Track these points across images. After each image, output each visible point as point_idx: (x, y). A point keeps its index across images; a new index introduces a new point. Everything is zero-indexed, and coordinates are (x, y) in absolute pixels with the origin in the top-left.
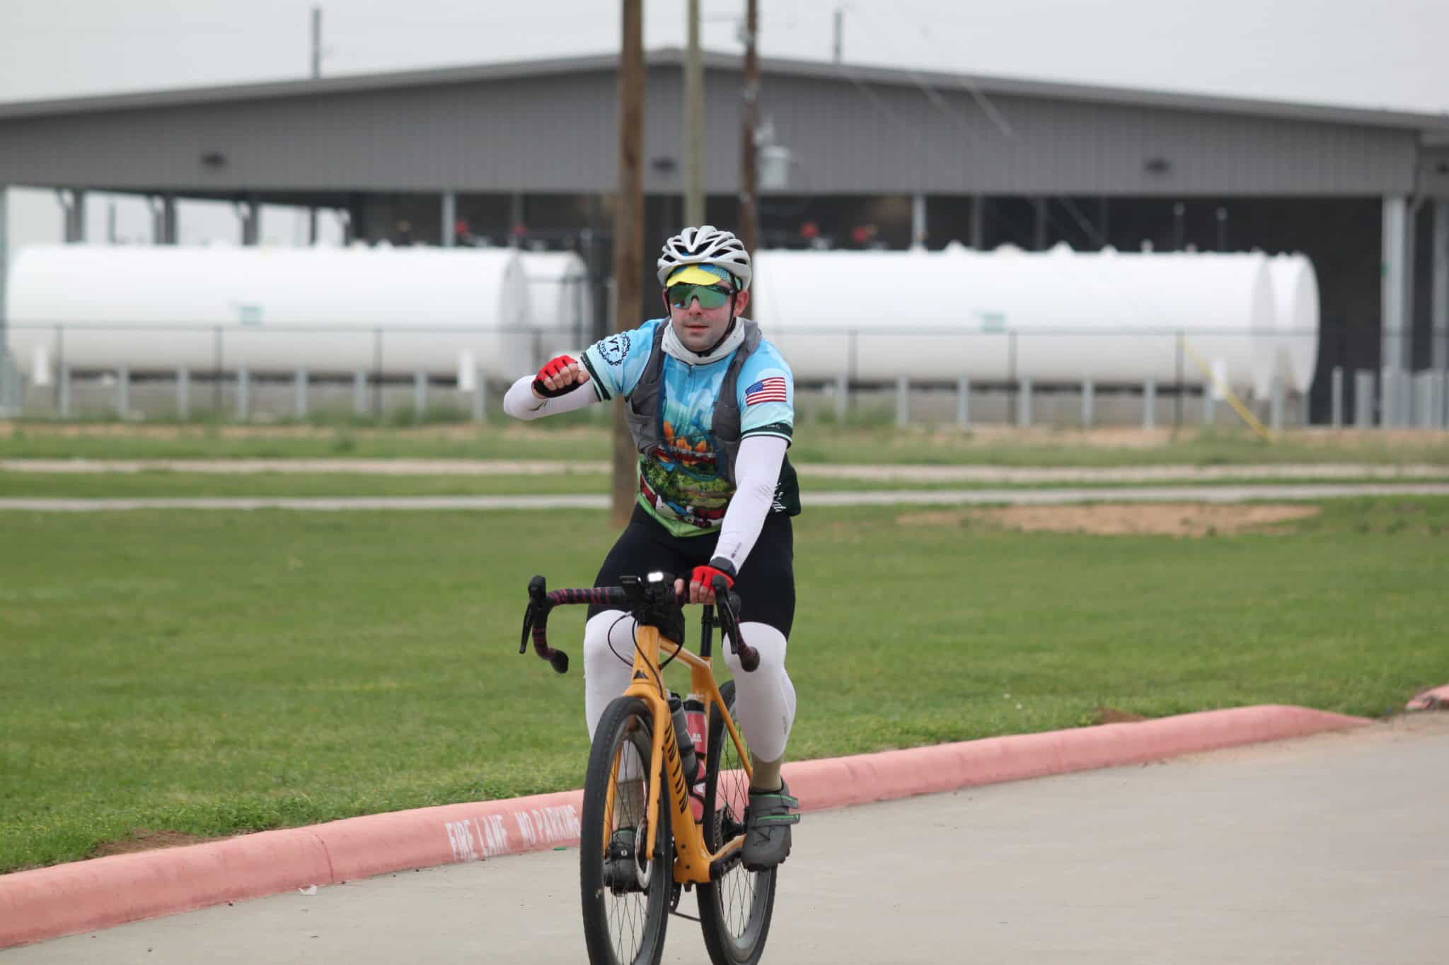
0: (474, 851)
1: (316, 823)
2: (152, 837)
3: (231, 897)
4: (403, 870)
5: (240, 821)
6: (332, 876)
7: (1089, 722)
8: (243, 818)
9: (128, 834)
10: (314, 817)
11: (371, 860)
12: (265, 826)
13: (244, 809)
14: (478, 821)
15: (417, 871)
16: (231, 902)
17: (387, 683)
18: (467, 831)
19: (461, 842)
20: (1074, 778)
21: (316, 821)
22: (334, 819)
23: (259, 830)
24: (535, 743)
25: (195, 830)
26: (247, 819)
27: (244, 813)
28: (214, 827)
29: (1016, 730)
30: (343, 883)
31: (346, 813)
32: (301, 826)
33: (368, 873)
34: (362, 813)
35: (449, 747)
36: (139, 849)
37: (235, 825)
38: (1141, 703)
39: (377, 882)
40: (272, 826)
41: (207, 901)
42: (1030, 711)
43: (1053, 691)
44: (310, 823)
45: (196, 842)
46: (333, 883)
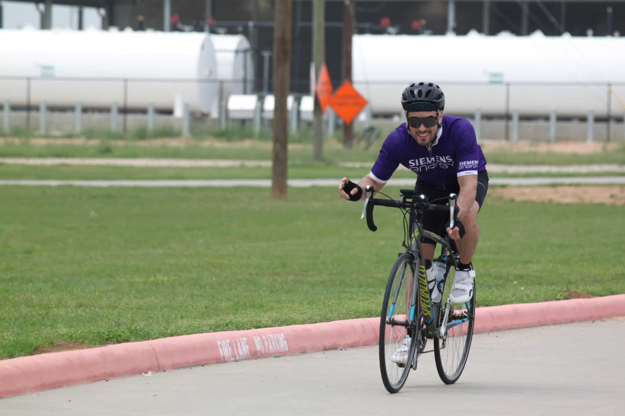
0: (232, 356)
1: (148, 340)
2: (64, 344)
3: (108, 376)
4: (195, 365)
5: (109, 338)
6: (159, 367)
7: (562, 298)
8: (111, 336)
9: (52, 343)
10: (147, 337)
11: (178, 360)
12: (122, 340)
13: (111, 331)
14: (234, 340)
15: (203, 366)
16: (107, 379)
17: (160, 278)
18: (228, 345)
19: (225, 352)
20: (553, 327)
21: (148, 339)
22: (158, 338)
23: (119, 342)
24: (254, 306)
25: (87, 342)
26: (113, 337)
27: (111, 333)
28: (95, 340)
29: (522, 301)
30: (165, 371)
31: (164, 335)
32: (141, 341)
33: (177, 367)
34: (172, 335)
35: (206, 308)
36: (58, 351)
37: (107, 340)
38: (590, 288)
39: (181, 371)
40: (127, 340)
41: (95, 379)
42: (528, 292)
43: (540, 284)
44: (146, 340)
45: (88, 347)
46: (159, 371)
